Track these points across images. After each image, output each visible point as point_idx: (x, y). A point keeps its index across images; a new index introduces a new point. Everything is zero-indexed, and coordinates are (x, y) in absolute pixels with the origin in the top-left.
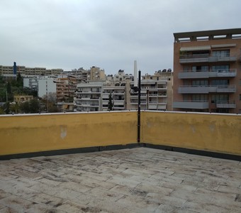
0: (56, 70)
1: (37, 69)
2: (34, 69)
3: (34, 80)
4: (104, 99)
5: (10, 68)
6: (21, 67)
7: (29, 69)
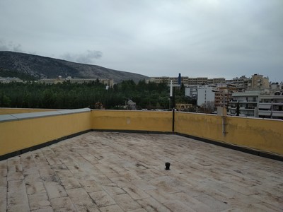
0: (217, 79)
1: (199, 79)
2: (196, 79)
3: (194, 90)
4: (260, 109)
5: (175, 79)
6: (185, 78)
7: (191, 79)
